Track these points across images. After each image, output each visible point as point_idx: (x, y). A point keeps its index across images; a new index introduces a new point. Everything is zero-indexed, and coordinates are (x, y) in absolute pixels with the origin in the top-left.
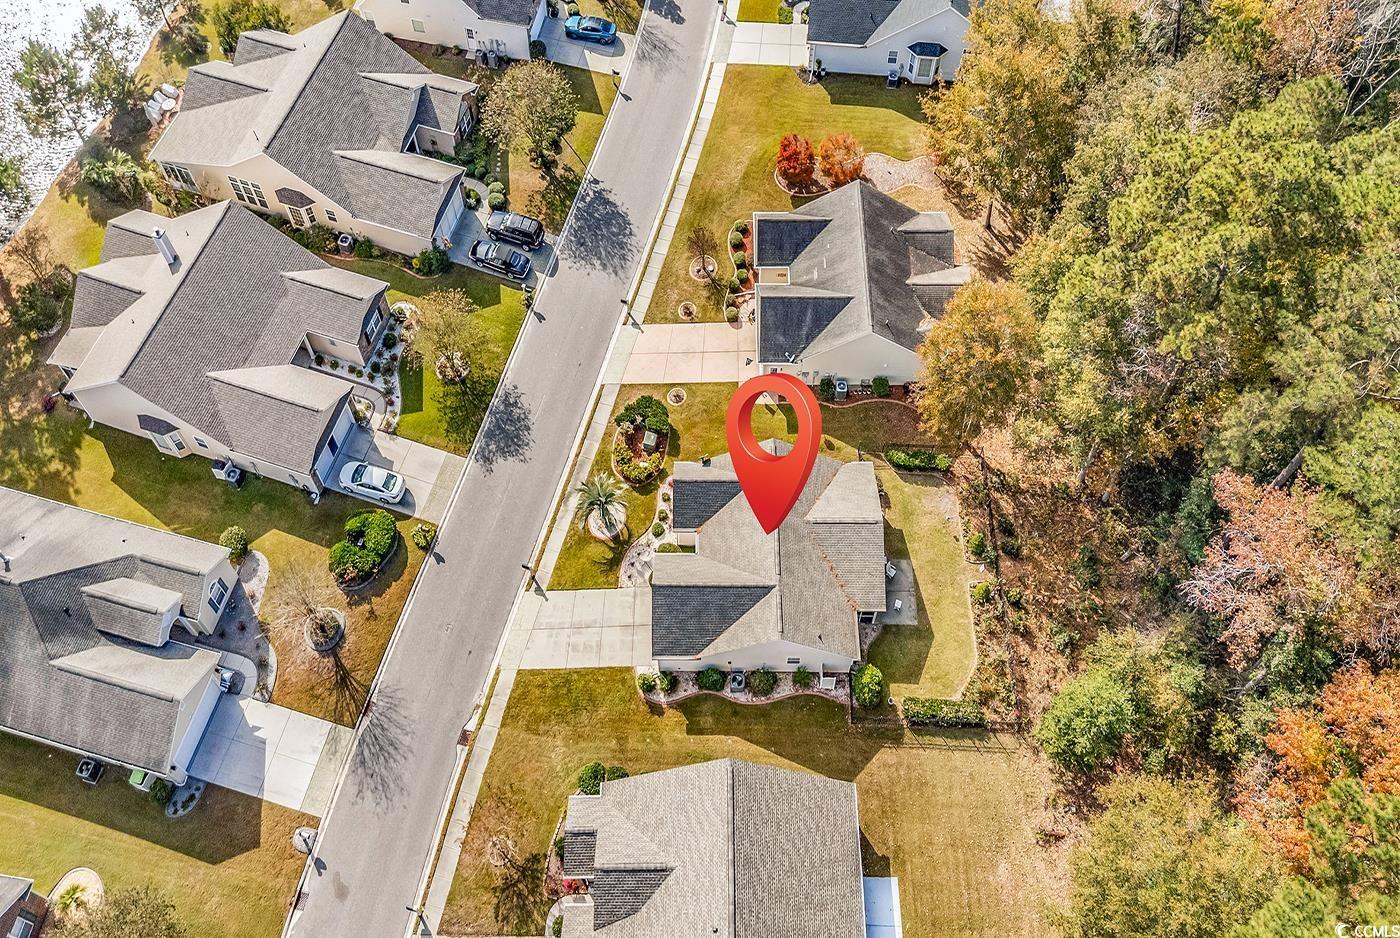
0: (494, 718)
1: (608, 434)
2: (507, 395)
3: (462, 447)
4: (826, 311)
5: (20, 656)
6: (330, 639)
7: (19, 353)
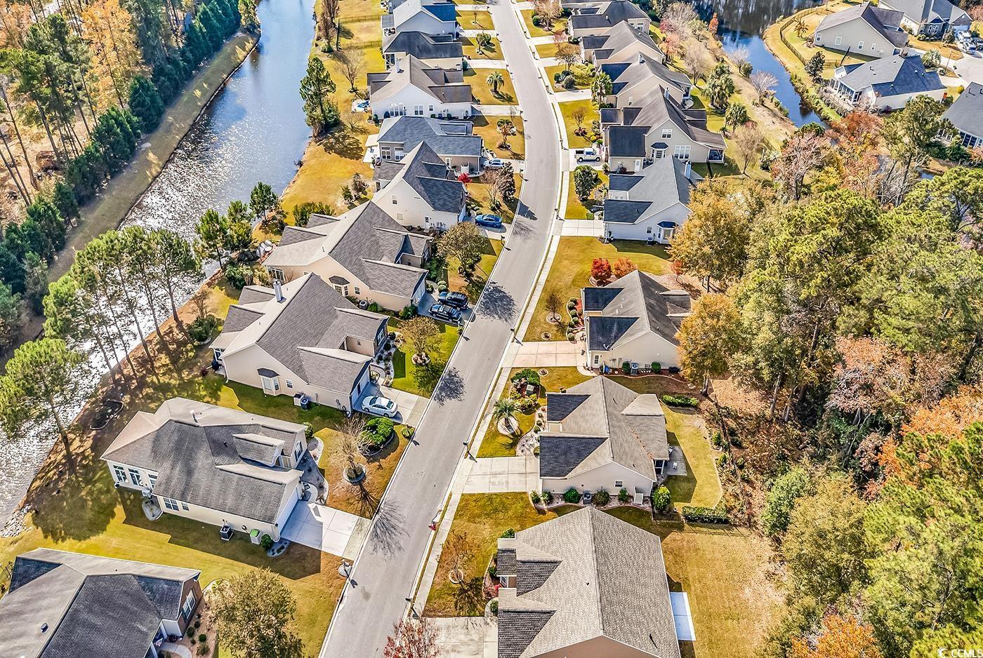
0: (449, 516)
1: (506, 389)
2: (450, 372)
3: (428, 394)
4: (625, 324)
5: (200, 464)
6: (357, 477)
7: (187, 351)
